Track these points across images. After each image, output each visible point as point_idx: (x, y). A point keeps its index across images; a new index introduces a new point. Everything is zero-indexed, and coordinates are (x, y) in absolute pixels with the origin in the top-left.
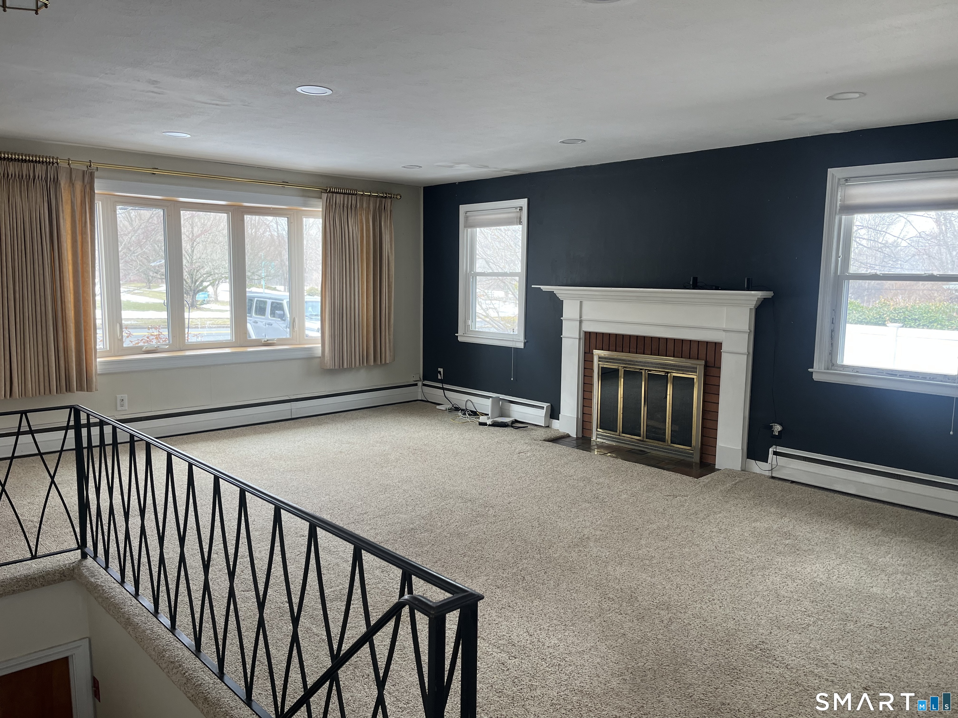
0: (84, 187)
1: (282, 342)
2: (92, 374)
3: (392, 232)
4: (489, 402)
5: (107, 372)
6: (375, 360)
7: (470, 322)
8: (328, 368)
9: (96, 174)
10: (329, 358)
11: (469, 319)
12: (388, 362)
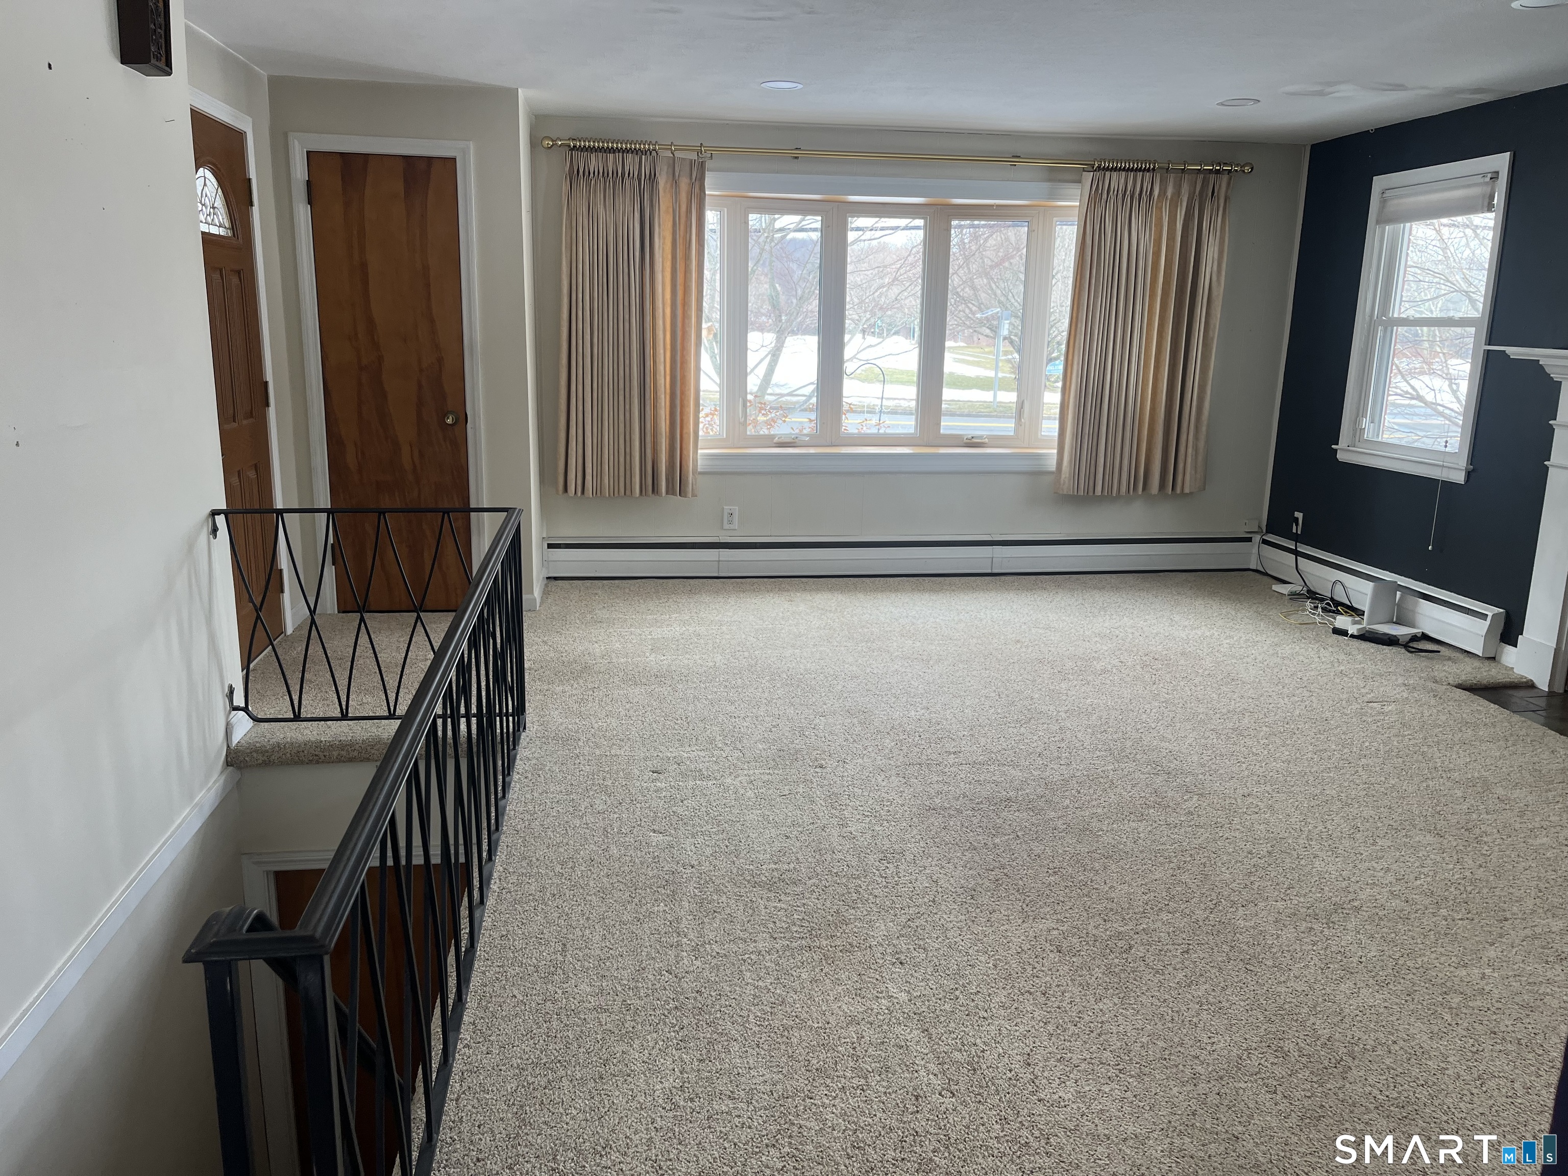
0: (692, 185)
1: (998, 440)
2: (688, 472)
3: (1224, 241)
4: (1368, 587)
5: (715, 470)
6: (1162, 486)
7: (1365, 423)
8: (1065, 493)
9: (709, 164)
10: (1067, 475)
11: (1364, 415)
12: (1187, 491)
